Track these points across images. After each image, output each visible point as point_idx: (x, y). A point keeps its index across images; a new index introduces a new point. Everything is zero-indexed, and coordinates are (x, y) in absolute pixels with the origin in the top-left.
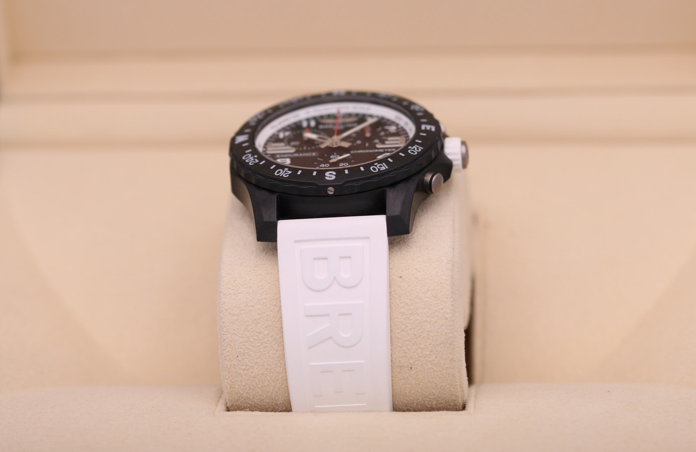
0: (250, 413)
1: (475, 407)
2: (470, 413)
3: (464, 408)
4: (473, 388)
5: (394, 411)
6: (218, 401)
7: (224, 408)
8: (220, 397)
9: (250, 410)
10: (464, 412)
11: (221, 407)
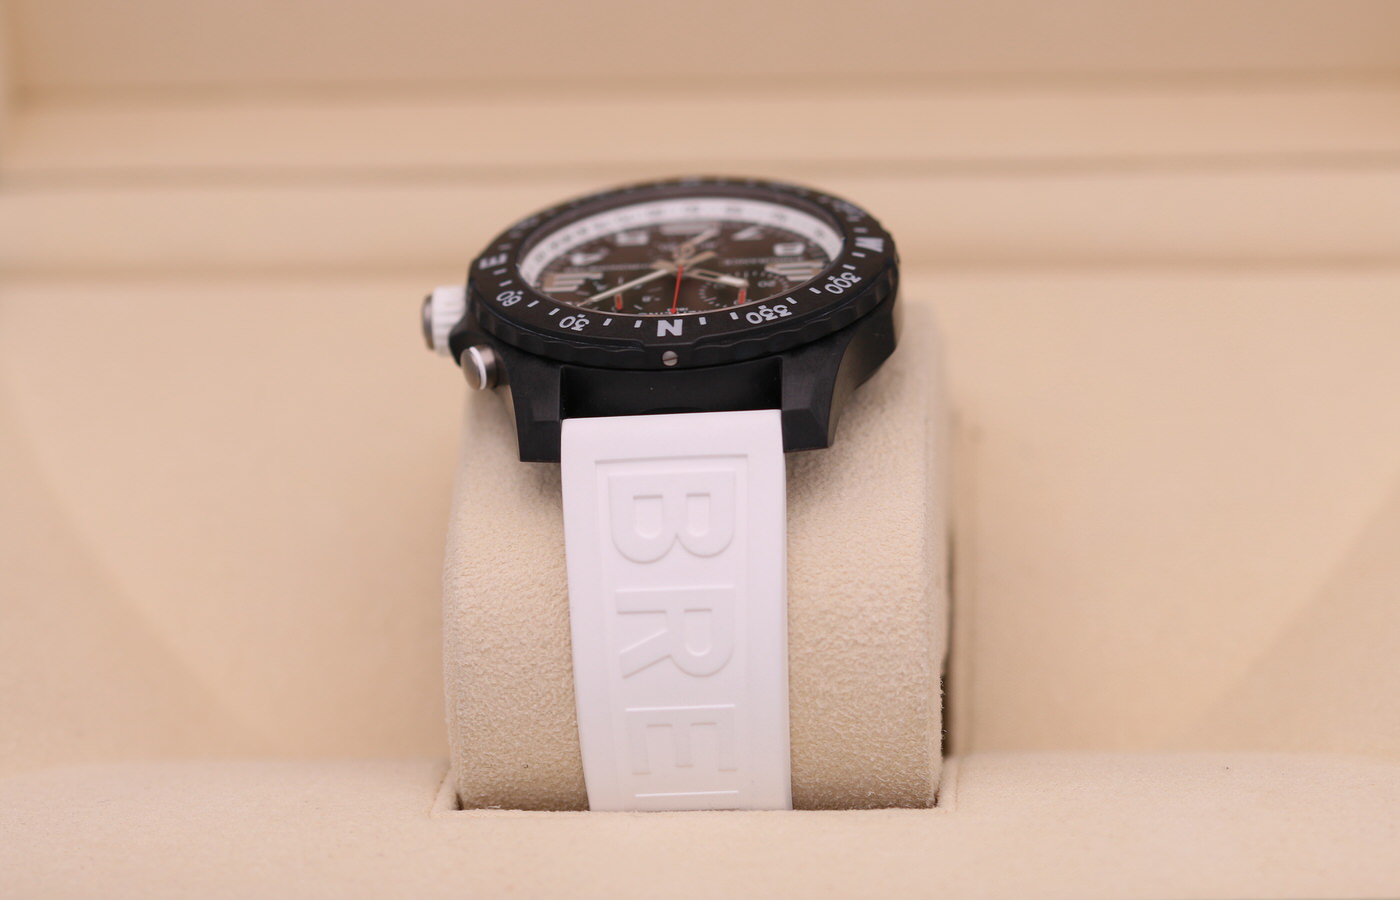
0: (503, 813)
1: (956, 801)
2: (946, 812)
3: (935, 803)
4: (953, 763)
5: (794, 808)
6: (438, 790)
7: (450, 801)
8: (442, 782)
9: (502, 808)
10: (934, 810)
11: (446, 798)
